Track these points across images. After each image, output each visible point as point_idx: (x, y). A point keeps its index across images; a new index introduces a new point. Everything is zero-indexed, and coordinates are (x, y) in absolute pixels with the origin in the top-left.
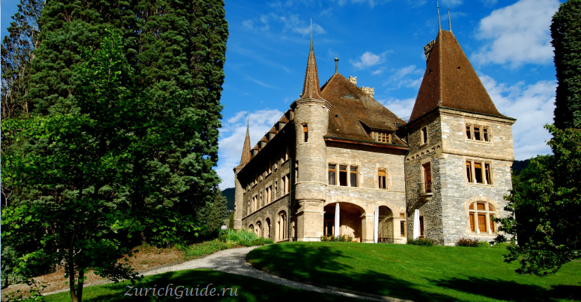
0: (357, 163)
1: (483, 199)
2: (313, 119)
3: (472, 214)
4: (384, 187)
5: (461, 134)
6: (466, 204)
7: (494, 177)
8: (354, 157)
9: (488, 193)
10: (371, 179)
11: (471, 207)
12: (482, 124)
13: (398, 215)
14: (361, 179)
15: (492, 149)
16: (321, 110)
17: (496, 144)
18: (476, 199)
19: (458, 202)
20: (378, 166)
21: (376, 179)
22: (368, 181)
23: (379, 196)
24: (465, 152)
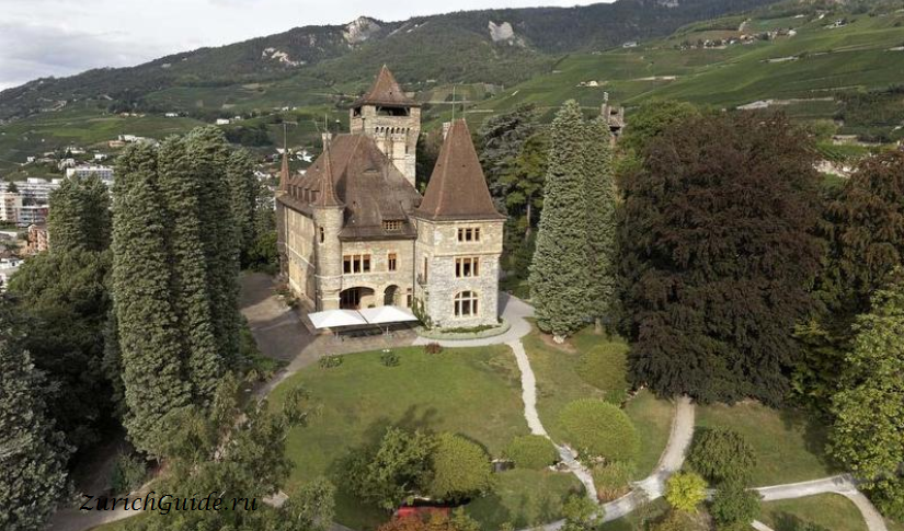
0: (370, 252)
1: (468, 288)
2: (328, 223)
3: (457, 303)
4: (394, 268)
5: (452, 238)
6: (453, 296)
7: (480, 269)
8: (367, 247)
9: (473, 283)
10: (382, 264)
11: (458, 296)
12: (473, 226)
13: (405, 290)
14: (373, 265)
15: (481, 247)
16: (335, 215)
17: (485, 242)
18: (461, 290)
19: (445, 294)
20: (388, 252)
21: (386, 263)
22: (380, 267)
23: (389, 276)
24: (454, 253)
